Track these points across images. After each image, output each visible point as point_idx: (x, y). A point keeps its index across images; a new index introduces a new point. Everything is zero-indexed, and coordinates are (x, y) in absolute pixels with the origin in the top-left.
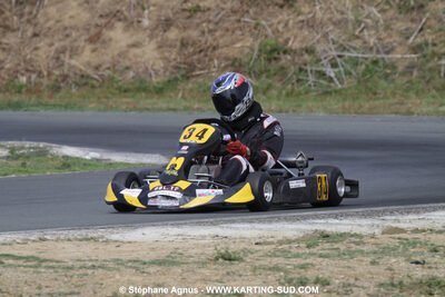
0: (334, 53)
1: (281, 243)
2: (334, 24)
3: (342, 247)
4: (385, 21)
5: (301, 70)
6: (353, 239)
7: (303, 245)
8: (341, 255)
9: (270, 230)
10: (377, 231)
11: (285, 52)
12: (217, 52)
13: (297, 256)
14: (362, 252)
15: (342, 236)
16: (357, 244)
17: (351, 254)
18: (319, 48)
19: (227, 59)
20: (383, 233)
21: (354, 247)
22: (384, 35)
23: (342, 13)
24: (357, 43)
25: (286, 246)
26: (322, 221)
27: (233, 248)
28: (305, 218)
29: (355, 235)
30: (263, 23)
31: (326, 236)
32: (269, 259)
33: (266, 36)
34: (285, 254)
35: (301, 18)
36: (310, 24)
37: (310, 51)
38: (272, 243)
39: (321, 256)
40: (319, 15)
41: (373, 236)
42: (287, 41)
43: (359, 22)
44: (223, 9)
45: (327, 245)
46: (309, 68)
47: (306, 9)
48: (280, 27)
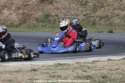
0: (63, 16)
1: (48, 66)
2: (63, 9)
3: (65, 67)
4: (77, 8)
5: (54, 21)
6: (67, 65)
7: (54, 67)
8: (64, 69)
9: (45, 63)
10: (74, 63)
11: (50, 16)
12: (32, 16)
13: (53, 70)
14: (70, 68)
15: (65, 64)
16: (69, 66)
17: (67, 69)
18: (59, 15)
19: (35, 18)
20: (75, 63)
21: (68, 67)
22: (76, 11)
23: (65, 6)
24: (69, 14)
25: (50, 67)
26: (60, 60)
27: (36, 68)
28: (55, 60)
29: (68, 64)
30: (44, 8)
31: (60, 64)
32: (45, 70)
33: (45, 12)
34: (49, 69)
35: (54, 7)
36: (57, 9)
37: (57, 16)
38: (46, 66)
39: (59, 70)
40: (59, 6)
41: (73, 64)
42: (51, 13)
43: (70, 8)
44: (34, 5)
45: (61, 67)
46: (56, 20)
47: (56, 5)
48: (49, 9)
